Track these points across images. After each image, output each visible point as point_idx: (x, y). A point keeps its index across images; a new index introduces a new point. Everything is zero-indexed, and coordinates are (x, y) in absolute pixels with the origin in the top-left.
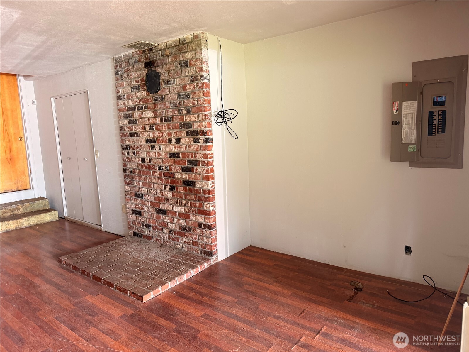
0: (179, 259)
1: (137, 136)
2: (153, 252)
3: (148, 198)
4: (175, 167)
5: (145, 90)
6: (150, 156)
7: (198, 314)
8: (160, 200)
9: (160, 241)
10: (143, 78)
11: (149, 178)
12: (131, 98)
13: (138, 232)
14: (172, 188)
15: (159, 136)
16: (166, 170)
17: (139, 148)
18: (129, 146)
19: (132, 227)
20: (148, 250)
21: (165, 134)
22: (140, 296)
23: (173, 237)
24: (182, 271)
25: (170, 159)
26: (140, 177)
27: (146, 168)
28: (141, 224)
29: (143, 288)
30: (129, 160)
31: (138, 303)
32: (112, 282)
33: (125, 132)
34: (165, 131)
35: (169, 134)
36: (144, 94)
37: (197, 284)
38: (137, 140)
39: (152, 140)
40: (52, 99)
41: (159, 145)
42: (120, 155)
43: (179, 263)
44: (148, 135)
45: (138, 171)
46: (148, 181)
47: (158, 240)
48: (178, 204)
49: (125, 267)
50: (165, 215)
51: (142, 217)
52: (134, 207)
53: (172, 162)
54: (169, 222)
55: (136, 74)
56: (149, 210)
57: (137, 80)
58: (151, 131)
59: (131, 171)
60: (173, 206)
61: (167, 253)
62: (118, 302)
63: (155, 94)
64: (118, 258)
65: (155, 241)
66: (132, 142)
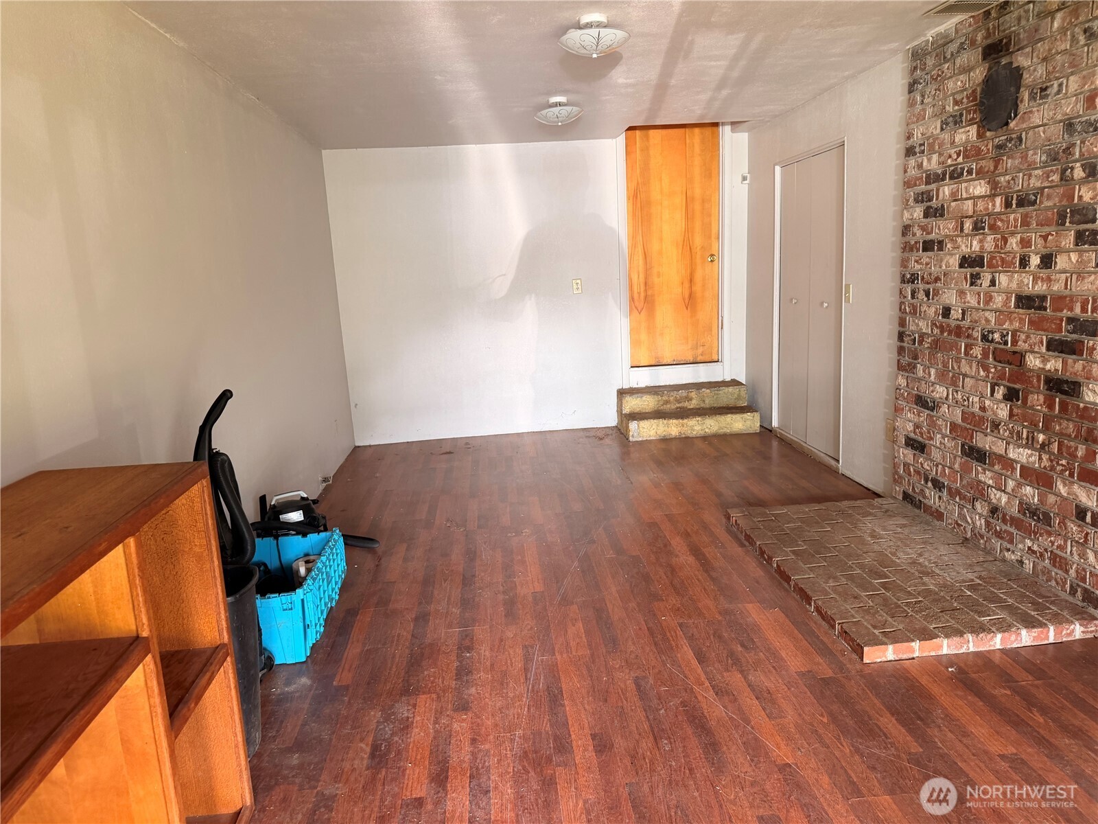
0: (1000, 589)
1: (941, 249)
2: (935, 551)
3: (945, 413)
4: (1028, 337)
5: (975, 123)
6: (965, 303)
7: (995, 747)
8: (975, 421)
9: (964, 529)
10: (974, 91)
11: (956, 362)
12: (939, 148)
13: (914, 495)
14: (1011, 396)
15: (995, 248)
16: (1001, 344)
17: (940, 280)
18: (918, 274)
19: (900, 477)
20: (924, 543)
21: (1013, 242)
22: (858, 645)
23: (998, 528)
24: (995, 624)
25: (1018, 313)
26: (934, 355)
27: (950, 333)
28: (923, 475)
29: (872, 629)
30: (914, 312)
31: (850, 660)
32: (809, 593)
33: (914, 238)
34: (1013, 234)
35: (1025, 243)
36: (971, 133)
37: (1028, 672)
38: (939, 258)
39: (975, 258)
40: (778, 169)
41: (992, 273)
42: (896, 299)
43: (994, 599)
44: (967, 246)
45: (930, 340)
46: (953, 367)
47: (959, 525)
48: (1024, 443)
49: (852, 567)
50: (985, 464)
51: (926, 459)
52: (911, 431)
53: (1022, 321)
54: (992, 487)
55: (959, 83)
56: (944, 444)
57: (958, 97)
58: (976, 235)
59: (915, 338)
60: (1008, 443)
61: (970, 565)
62: (809, 639)
63: (1000, 130)
64: (845, 543)
65: (950, 527)
66: (927, 264)
